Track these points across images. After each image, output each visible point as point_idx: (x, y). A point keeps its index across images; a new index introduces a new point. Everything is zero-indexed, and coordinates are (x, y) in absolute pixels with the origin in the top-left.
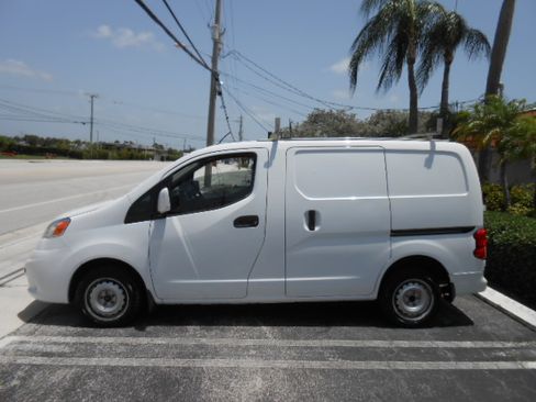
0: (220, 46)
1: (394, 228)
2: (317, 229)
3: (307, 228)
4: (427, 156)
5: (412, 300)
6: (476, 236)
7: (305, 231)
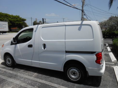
0: (84, 3)
1: (66, 50)
2: (45, 49)
3: (43, 48)
4: (79, 26)
5: (74, 74)
6: (96, 55)
7: (43, 49)
